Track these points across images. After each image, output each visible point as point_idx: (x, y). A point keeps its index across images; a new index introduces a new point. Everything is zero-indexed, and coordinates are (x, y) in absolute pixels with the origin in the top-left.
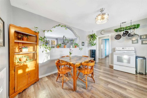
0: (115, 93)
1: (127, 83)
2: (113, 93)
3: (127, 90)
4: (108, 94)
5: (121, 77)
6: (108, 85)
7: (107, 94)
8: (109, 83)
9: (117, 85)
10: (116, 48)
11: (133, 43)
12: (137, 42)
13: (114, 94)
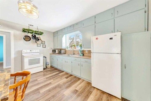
0: (51, 91)
1: (46, 79)
2: (49, 93)
3: (52, 83)
4: (49, 97)
5: (39, 78)
6: (39, 92)
7: (49, 99)
8: (38, 89)
9: (44, 85)
10: (23, 51)
11: (37, 46)
12: (40, 46)
13: (52, 93)
